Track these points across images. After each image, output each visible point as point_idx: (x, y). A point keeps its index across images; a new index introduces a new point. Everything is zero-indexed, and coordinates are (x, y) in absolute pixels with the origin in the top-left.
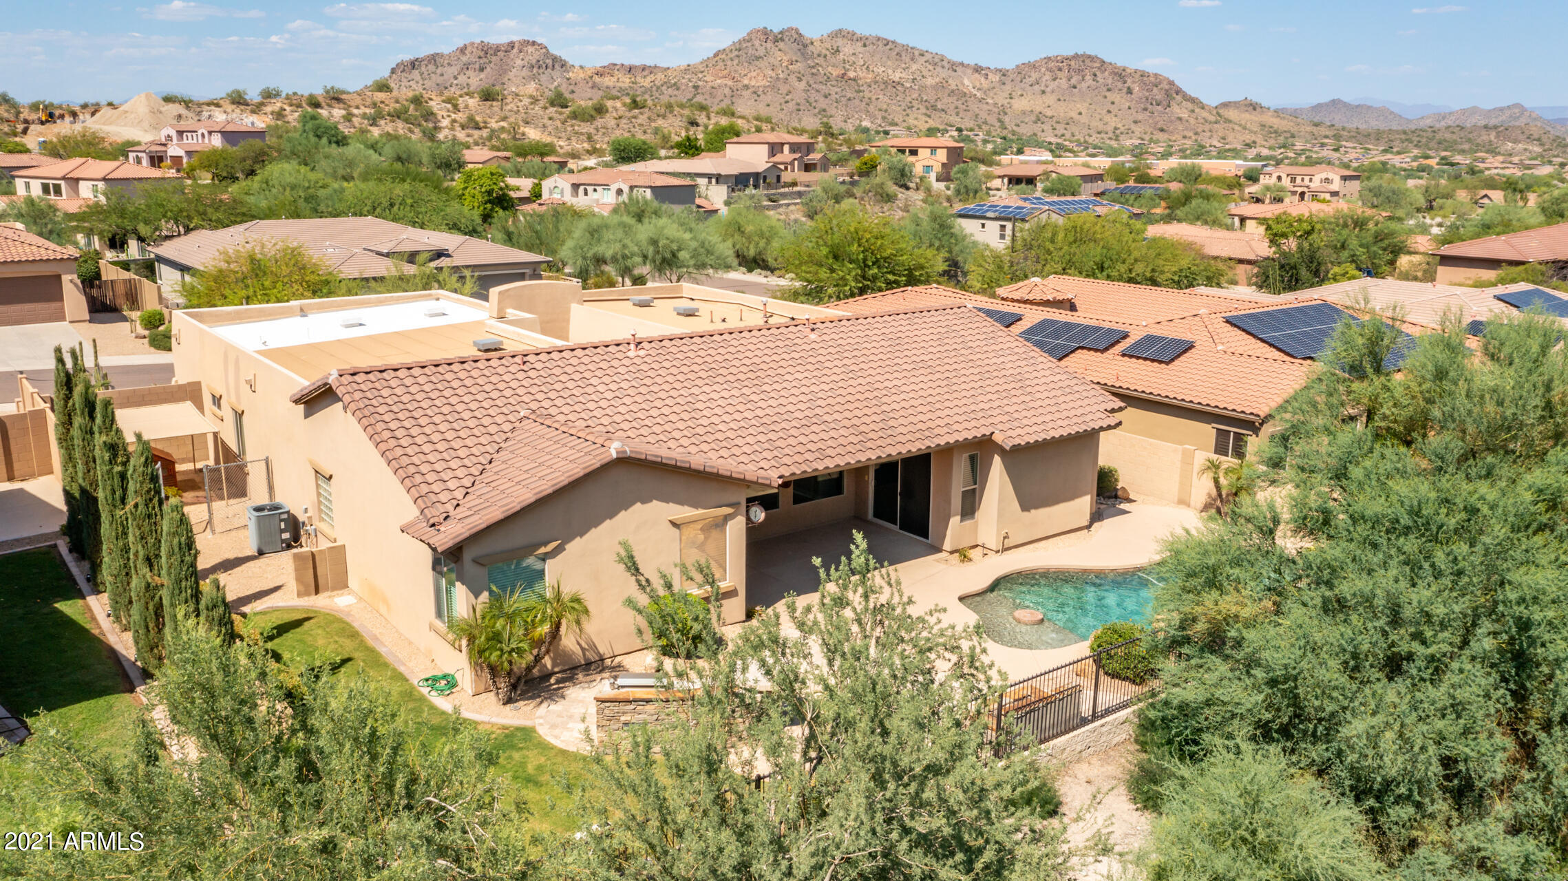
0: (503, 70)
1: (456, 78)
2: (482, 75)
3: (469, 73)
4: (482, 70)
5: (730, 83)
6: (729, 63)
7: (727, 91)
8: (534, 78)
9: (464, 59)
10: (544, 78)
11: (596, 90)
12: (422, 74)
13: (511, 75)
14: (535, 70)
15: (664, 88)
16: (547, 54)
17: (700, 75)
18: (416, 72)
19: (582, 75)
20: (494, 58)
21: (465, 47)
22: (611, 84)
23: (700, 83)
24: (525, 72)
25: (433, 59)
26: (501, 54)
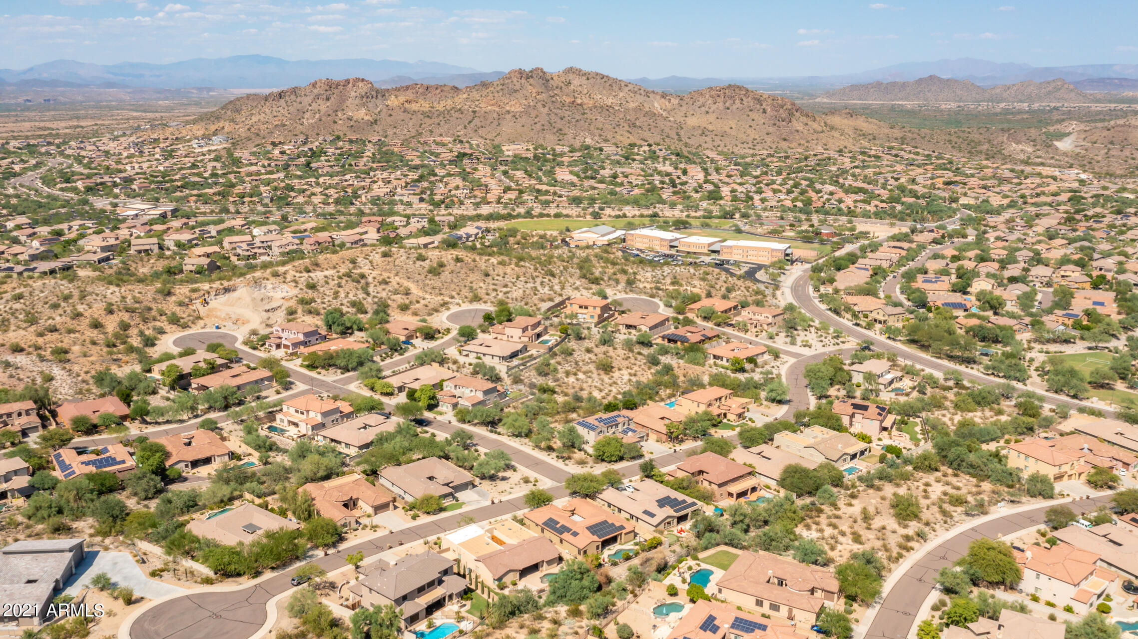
0: (343, 100)
1: (310, 105)
2: (328, 104)
3: (319, 101)
4: (328, 99)
5: (497, 109)
6: (496, 94)
7: (495, 115)
8: (364, 105)
9: (316, 91)
10: (370, 105)
11: (406, 114)
12: (287, 102)
13: (348, 103)
14: (364, 100)
15: (452, 112)
16: (372, 88)
17: (477, 103)
18: (282, 101)
19: (396, 103)
20: (336, 91)
21: (316, 82)
22: (416, 109)
23: (477, 109)
24: (357, 101)
25: (294, 91)
26: (341, 88)
